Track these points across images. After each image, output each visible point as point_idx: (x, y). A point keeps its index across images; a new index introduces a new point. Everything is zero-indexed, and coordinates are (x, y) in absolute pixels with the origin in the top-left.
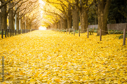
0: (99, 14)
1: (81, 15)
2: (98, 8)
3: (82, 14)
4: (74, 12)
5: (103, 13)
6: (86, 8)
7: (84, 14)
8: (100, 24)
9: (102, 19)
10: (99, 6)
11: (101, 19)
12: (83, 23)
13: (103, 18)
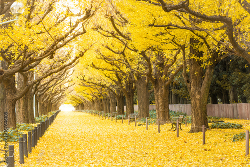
0: (194, 96)
1: (157, 93)
2: (190, 86)
3: (157, 91)
4: (140, 85)
5: (199, 93)
6: (165, 82)
7: (162, 91)
8: (195, 113)
9: (198, 105)
10: (192, 82)
11: (196, 104)
12: (160, 108)
13: (200, 103)
